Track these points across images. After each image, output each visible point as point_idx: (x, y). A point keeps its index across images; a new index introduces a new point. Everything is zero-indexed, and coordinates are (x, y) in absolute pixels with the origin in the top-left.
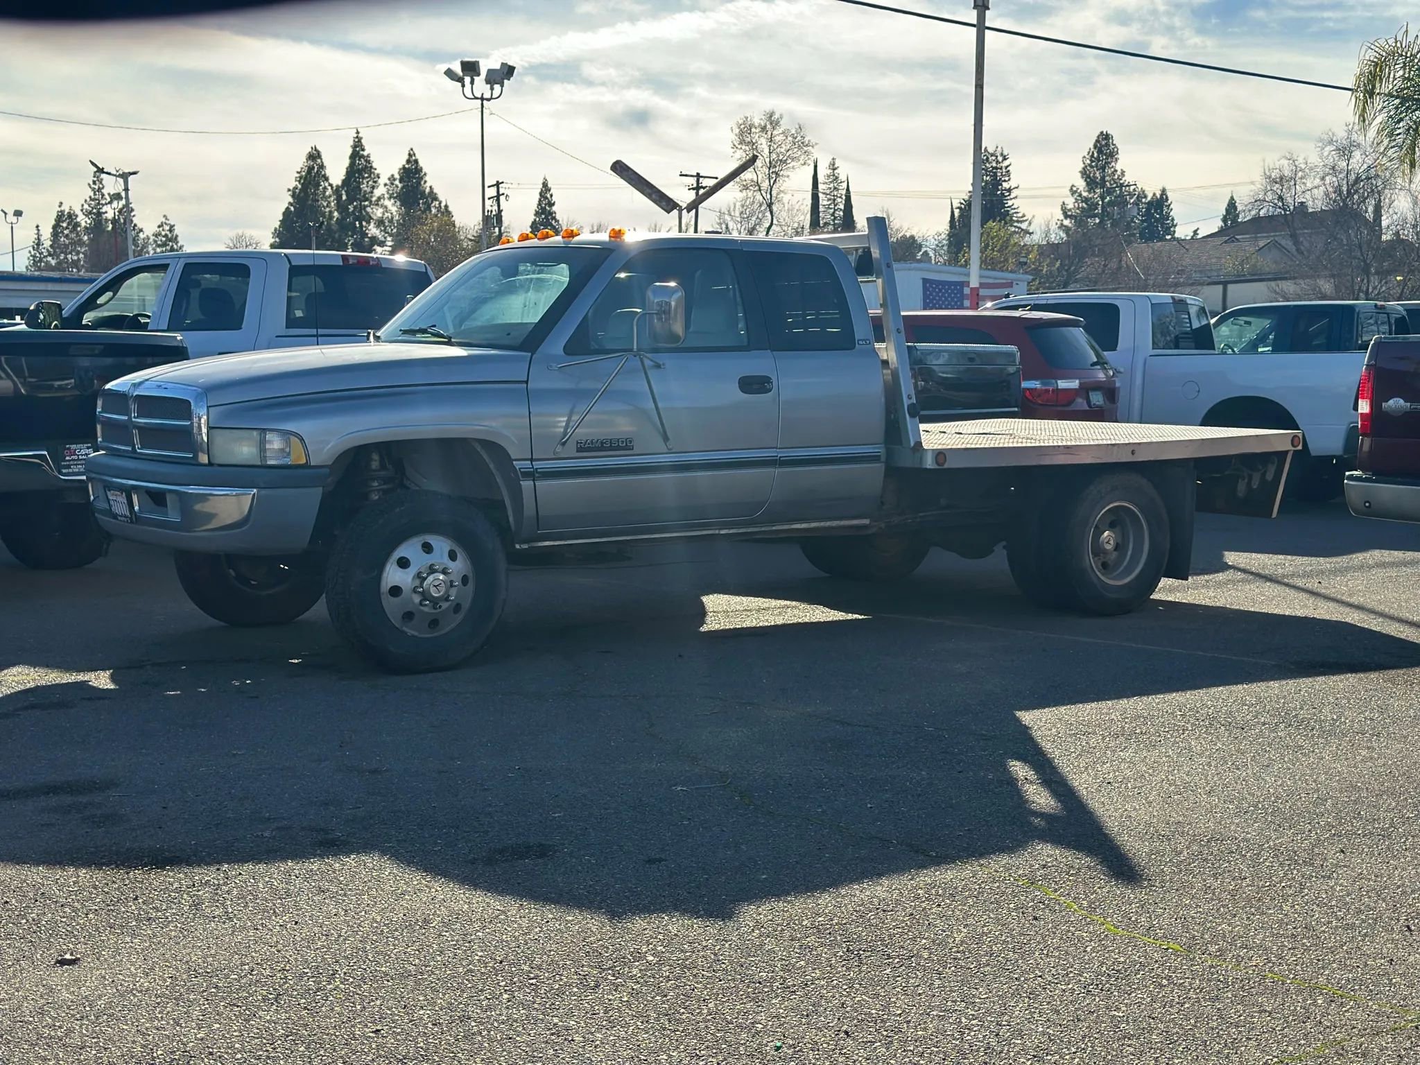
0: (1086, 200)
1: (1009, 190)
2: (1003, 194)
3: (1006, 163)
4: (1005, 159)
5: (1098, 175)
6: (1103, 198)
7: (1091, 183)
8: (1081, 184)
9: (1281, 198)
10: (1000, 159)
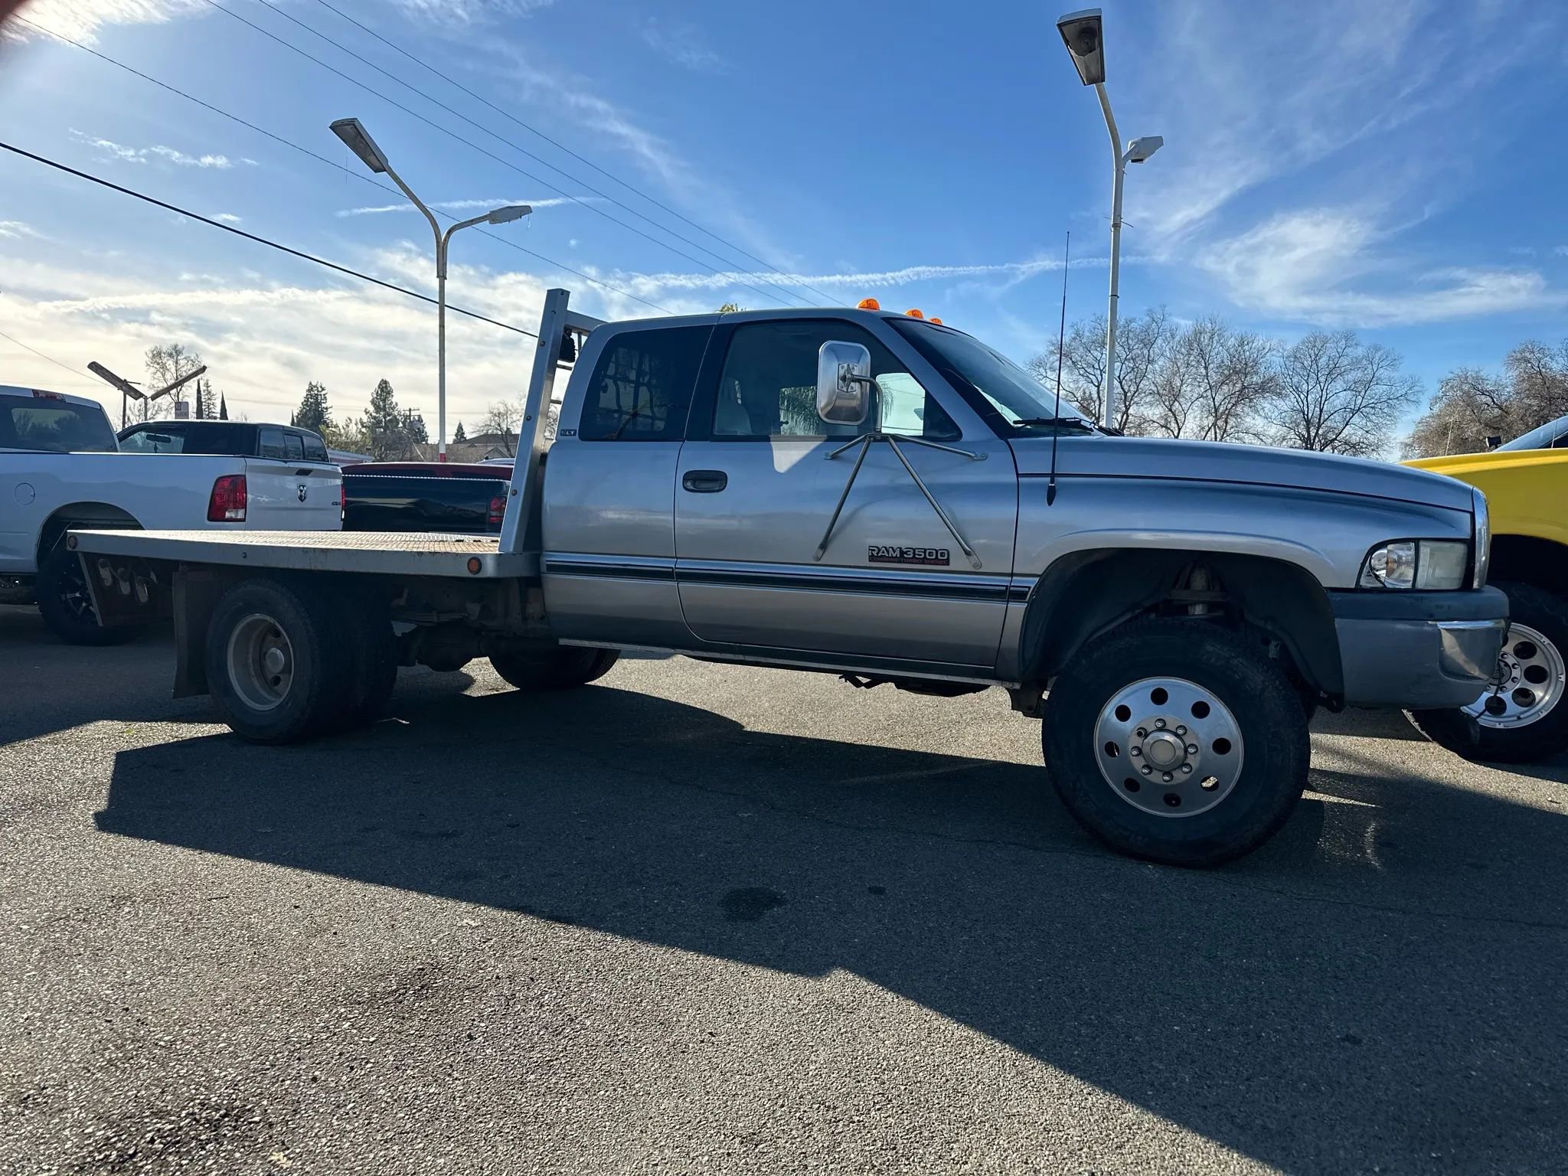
0: (375, 418)
1: (327, 408)
2: (322, 410)
3: (323, 392)
4: (323, 389)
5: (381, 403)
6: (385, 418)
7: (378, 408)
8: (371, 409)
9: (499, 425)
10: (320, 389)
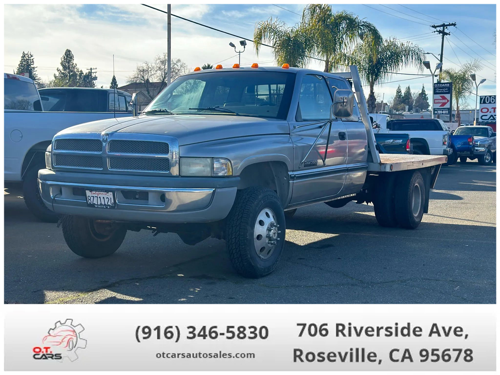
0: (63, 73)
1: (34, 68)
2: (31, 69)
3: (32, 58)
4: (32, 56)
5: (67, 64)
6: (69, 73)
7: (65, 67)
8: (61, 68)
9: (143, 77)
10: (30, 56)
